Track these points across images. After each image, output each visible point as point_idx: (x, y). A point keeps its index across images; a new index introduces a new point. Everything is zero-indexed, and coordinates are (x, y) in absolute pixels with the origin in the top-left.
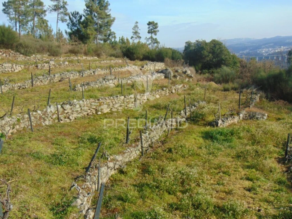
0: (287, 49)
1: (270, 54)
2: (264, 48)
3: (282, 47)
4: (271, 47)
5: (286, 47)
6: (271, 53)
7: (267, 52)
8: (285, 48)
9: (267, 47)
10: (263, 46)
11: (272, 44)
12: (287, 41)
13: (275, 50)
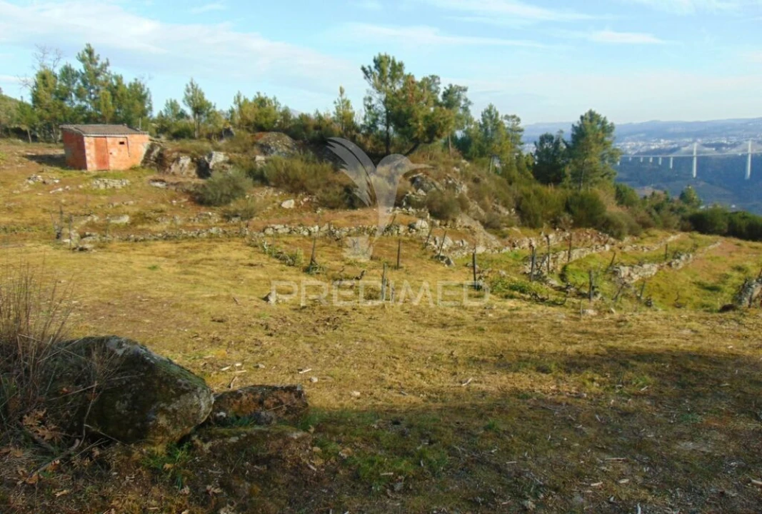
0: (672, 144)
1: (639, 153)
2: (628, 141)
3: (662, 140)
4: (641, 139)
5: (670, 141)
6: (641, 151)
7: (633, 149)
8: (667, 142)
9: (634, 140)
10: (627, 138)
11: (642, 135)
12: (672, 130)
13: (649, 145)
